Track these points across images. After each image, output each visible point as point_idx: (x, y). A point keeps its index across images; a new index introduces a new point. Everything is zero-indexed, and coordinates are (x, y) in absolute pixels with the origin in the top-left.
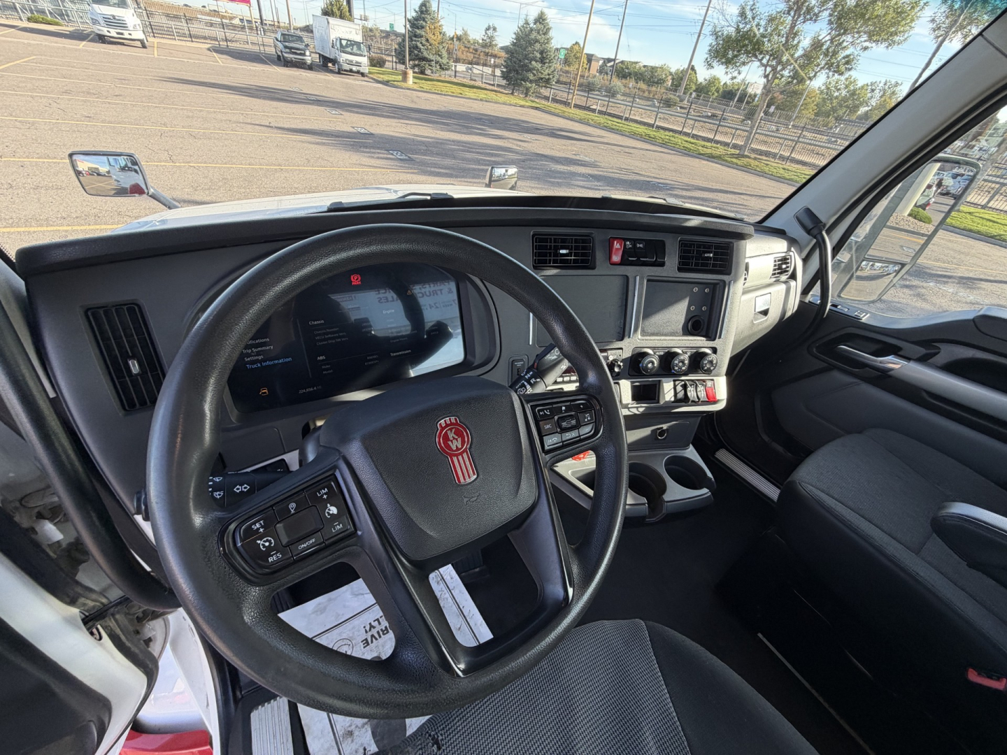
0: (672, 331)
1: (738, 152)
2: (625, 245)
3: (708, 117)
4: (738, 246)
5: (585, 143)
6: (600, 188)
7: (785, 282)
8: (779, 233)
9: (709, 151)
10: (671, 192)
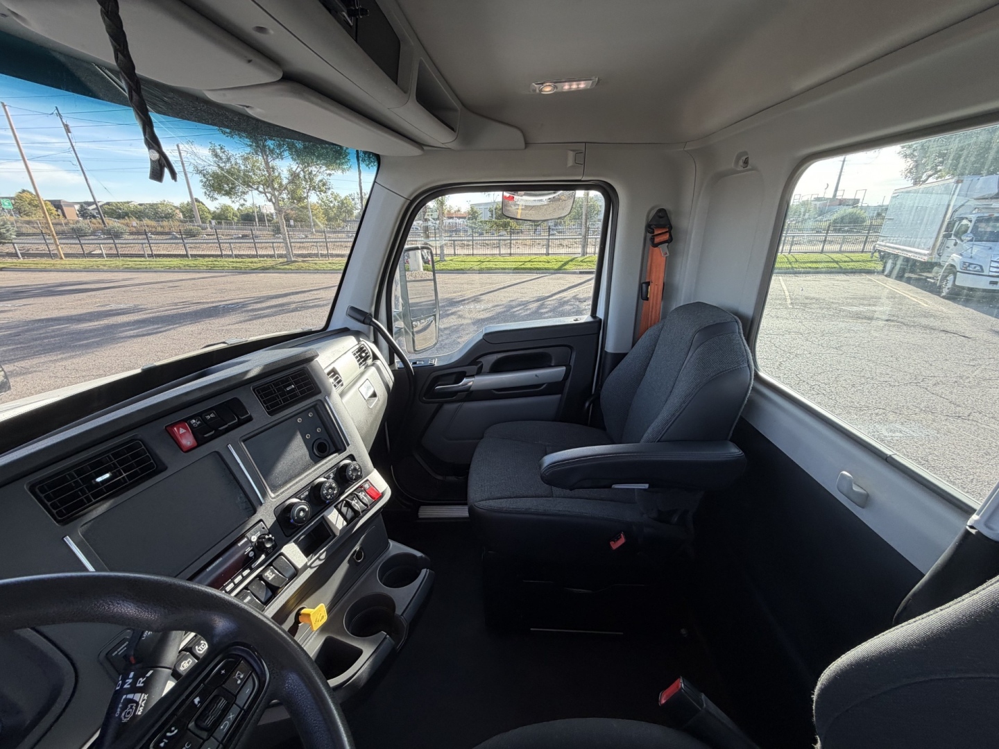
0: (303, 467)
1: (286, 259)
2: (191, 425)
3: (239, 238)
4: (311, 367)
5: (109, 290)
6: (161, 330)
7: (373, 365)
8: (344, 332)
9: (259, 265)
10: (245, 309)
